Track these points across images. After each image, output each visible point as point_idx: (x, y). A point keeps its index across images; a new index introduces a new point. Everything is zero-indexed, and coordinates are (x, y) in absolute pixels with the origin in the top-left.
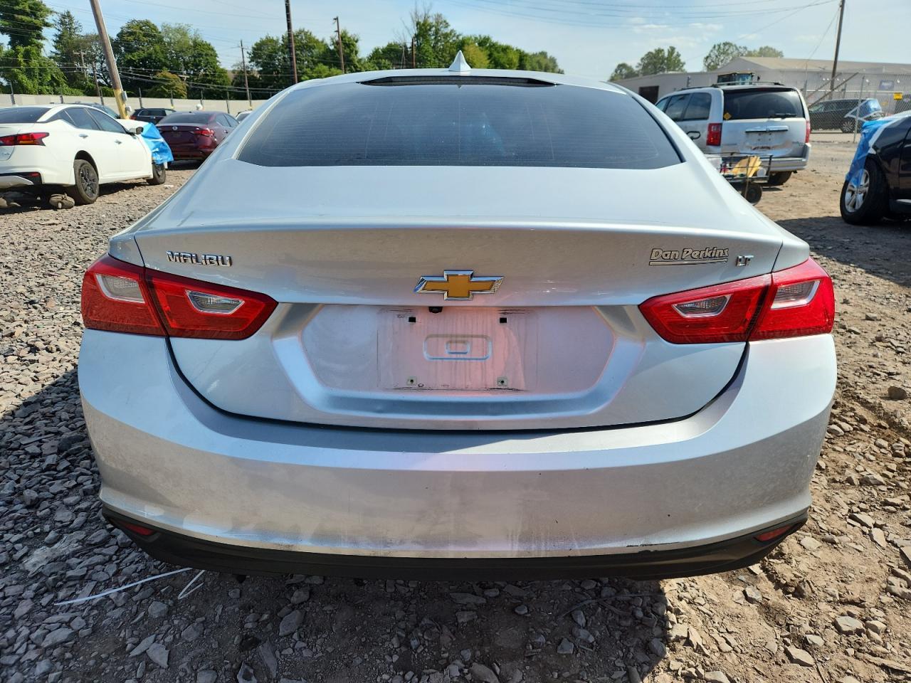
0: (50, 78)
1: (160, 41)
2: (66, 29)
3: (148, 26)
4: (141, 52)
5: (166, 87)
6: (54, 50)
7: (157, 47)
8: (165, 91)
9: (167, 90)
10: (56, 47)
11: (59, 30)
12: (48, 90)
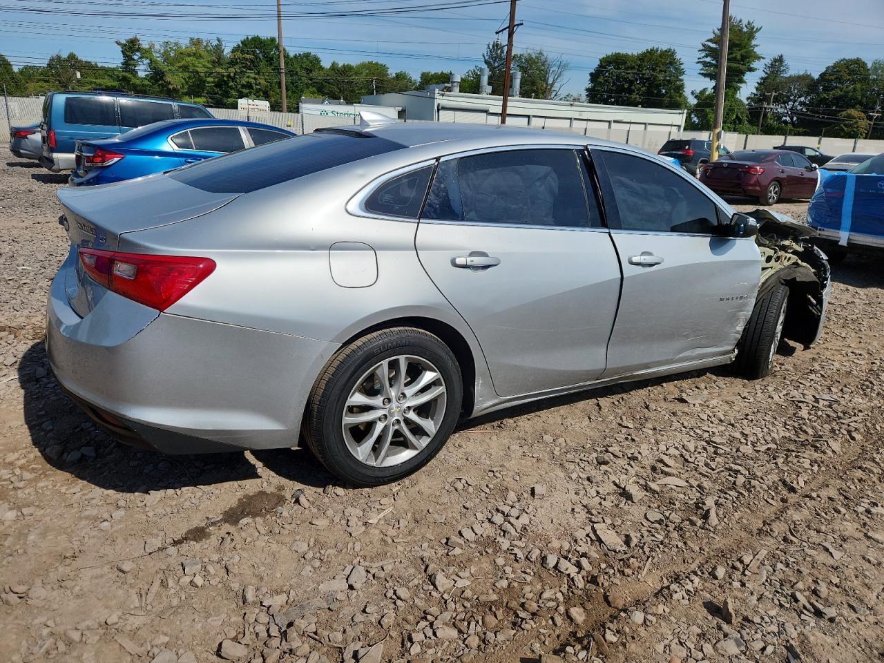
0: (735, 116)
1: (865, 79)
2: (773, 72)
3: (857, 64)
4: (838, 90)
5: (845, 125)
6: (755, 91)
7: (858, 86)
8: (843, 130)
9: (846, 129)
10: (757, 89)
11: (766, 73)
12: (729, 128)
